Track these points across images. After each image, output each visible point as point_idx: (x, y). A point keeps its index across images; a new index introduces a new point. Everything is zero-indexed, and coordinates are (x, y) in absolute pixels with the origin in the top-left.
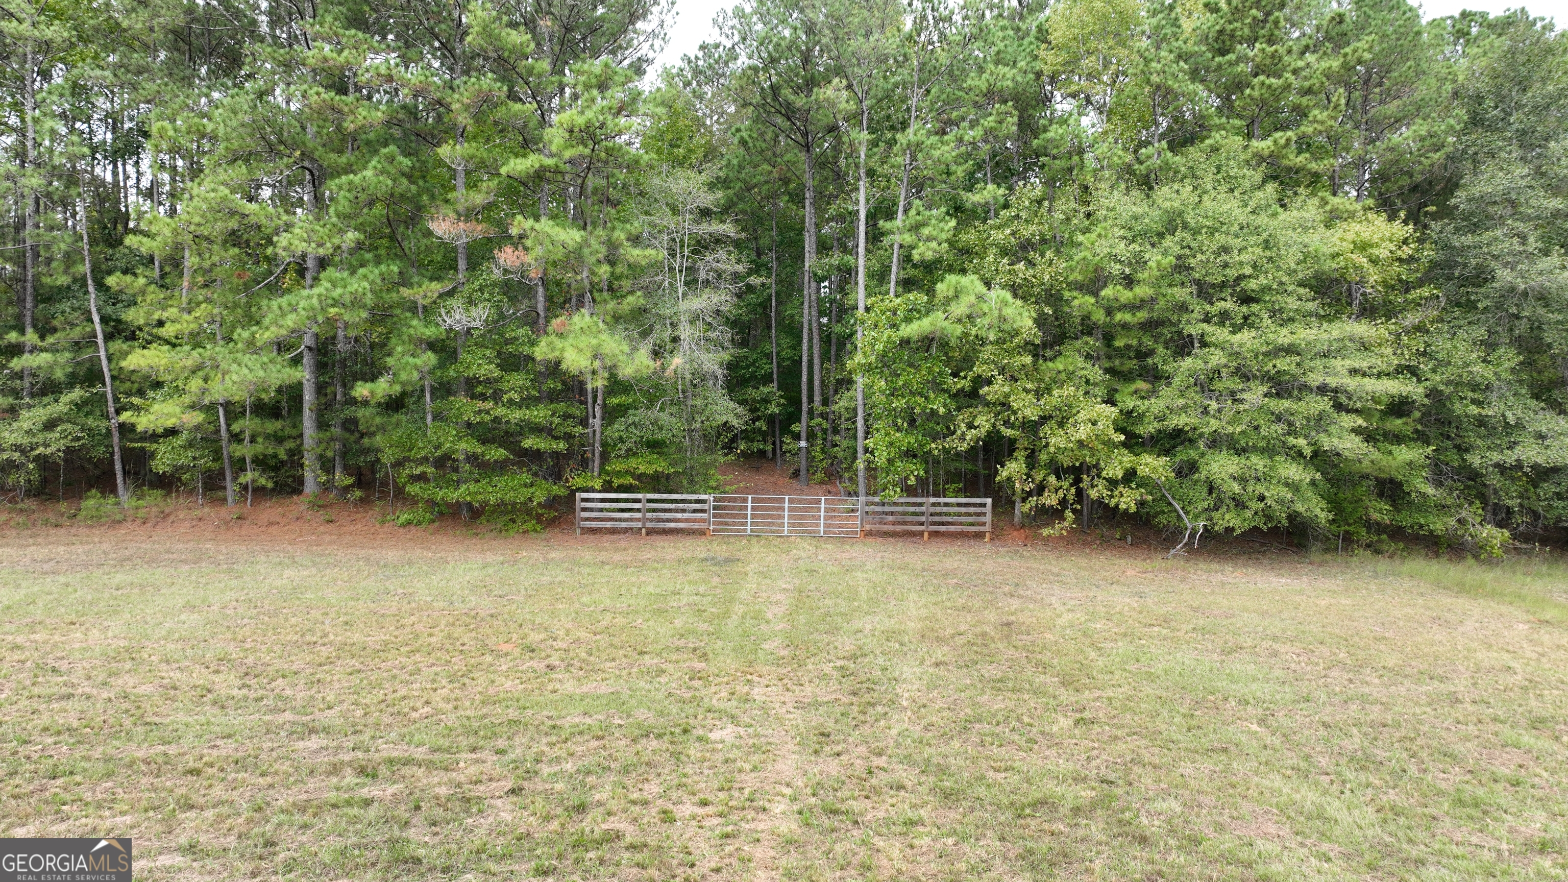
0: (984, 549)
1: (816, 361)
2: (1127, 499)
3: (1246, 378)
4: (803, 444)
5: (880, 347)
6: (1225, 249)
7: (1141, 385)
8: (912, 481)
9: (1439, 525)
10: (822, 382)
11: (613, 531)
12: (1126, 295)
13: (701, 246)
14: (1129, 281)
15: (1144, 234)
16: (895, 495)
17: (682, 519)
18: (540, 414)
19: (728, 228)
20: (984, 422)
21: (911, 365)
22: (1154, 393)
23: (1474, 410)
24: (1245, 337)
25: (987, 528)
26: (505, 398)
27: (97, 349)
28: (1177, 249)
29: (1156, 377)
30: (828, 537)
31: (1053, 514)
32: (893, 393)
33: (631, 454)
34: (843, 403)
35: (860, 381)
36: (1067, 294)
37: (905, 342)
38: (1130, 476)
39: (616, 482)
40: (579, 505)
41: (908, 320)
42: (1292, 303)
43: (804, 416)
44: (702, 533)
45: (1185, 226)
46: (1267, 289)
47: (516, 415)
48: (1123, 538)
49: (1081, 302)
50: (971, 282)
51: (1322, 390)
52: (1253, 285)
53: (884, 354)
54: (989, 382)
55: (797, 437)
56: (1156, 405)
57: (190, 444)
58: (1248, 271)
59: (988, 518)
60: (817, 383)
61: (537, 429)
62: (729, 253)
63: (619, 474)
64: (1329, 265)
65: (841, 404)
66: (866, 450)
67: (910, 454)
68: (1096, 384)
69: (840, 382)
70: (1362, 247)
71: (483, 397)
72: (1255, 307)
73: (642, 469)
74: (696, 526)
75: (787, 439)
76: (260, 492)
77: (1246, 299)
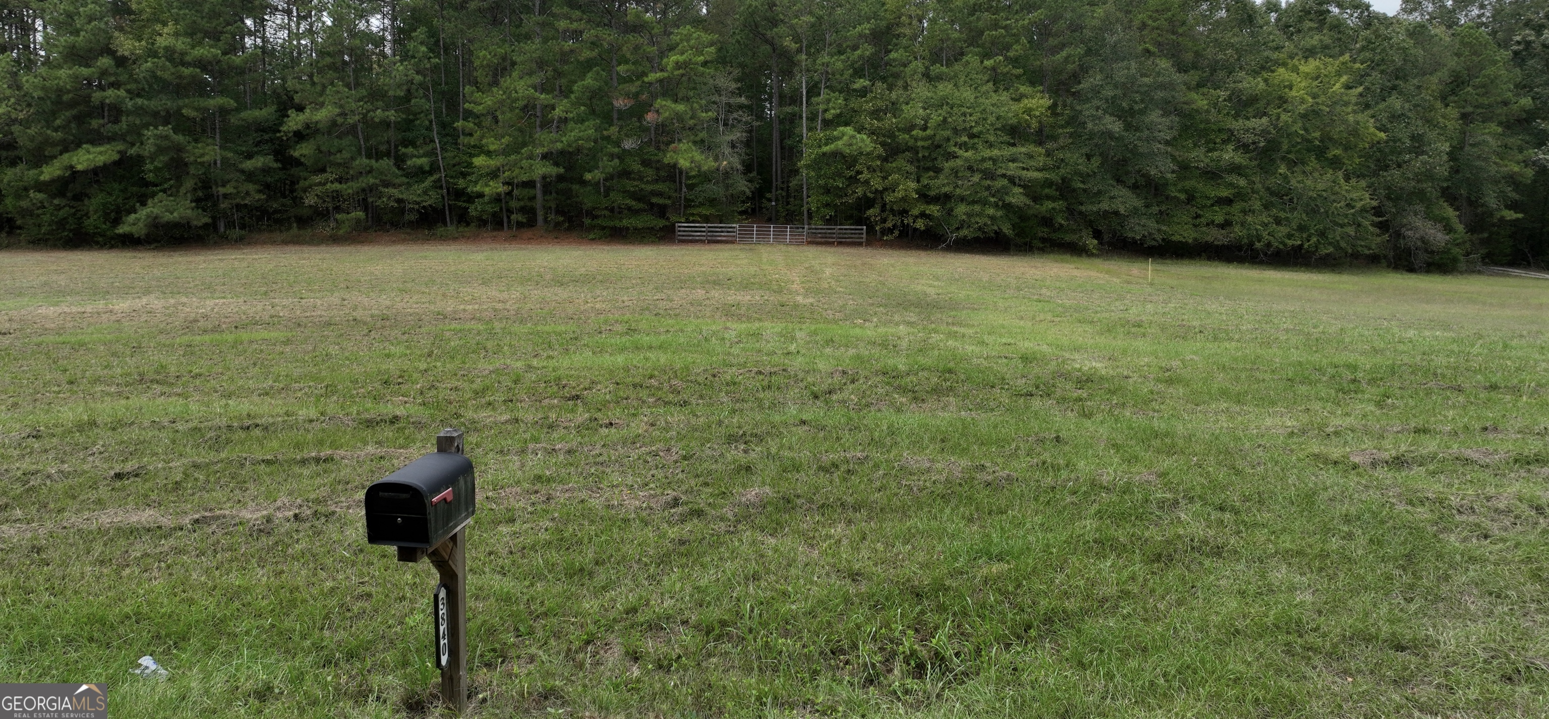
0: (862, 251)
1: (779, 160)
2: (920, 224)
3: (973, 171)
4: (773, 203)
5: (813, 156)
6: (964, 114)
7: (931, 174)
8: (828, 217)
9: (1068, 238)
10: (782, 171)
11: (692, 241)
12: (921, 134)
13: (730, 108)
14: (925, 128)
15: (932, 106)
16: (820, 225)
17: (723, 236)
18: (660, 187)
19: (743, 100)
20: (860, 191)
21: (827, 164)
22: (937, 177)
23: (1082, 186)
24: (969, 154)
25: (864, 240)
26: (645, 180)
27: (437, 157)
28: (944, 114)
29: (938, 171)
30: (791, 244)
31: (890, 231)
32: (819, 177)
33: (701, 204)
34: (795, 182)
35: (804, 172)
36: (897, 134)
37: (824, 154)
38: (923, 215)
39: (691, 219)
40: (677, 229)
41: (826, 144)
42: (992, 138)
43: (774, 190)
44: (732, 242)
45: (948, 104)
46: (981, 132)
47: (649, 188)
48: (927, 246)
49: (903, 137)
50: (849, 130)
51: (1004, 176)
52: (975, 130)
53: (815, 160)
54: (861, 173)
55: (770, 200)
56: (938, 182)
57: (490, 202)
58: (973, 124)
59: (864, 236)
60: (779, 172)
61: (660, 194)
62: (744, 112)
63: (693, 215)
64: (1014, 121)
65: (794, 183)
66: (808, 203)
67: (827, 205)
68: (911, 174)
69: (791, 171)
70: (1028, 111)
71: (634, 179)
72: (976, 140)
73: (704, 212)
74: (730, 239)
75: (764, 201)
76: (520, 225)
77: (972, 136)
